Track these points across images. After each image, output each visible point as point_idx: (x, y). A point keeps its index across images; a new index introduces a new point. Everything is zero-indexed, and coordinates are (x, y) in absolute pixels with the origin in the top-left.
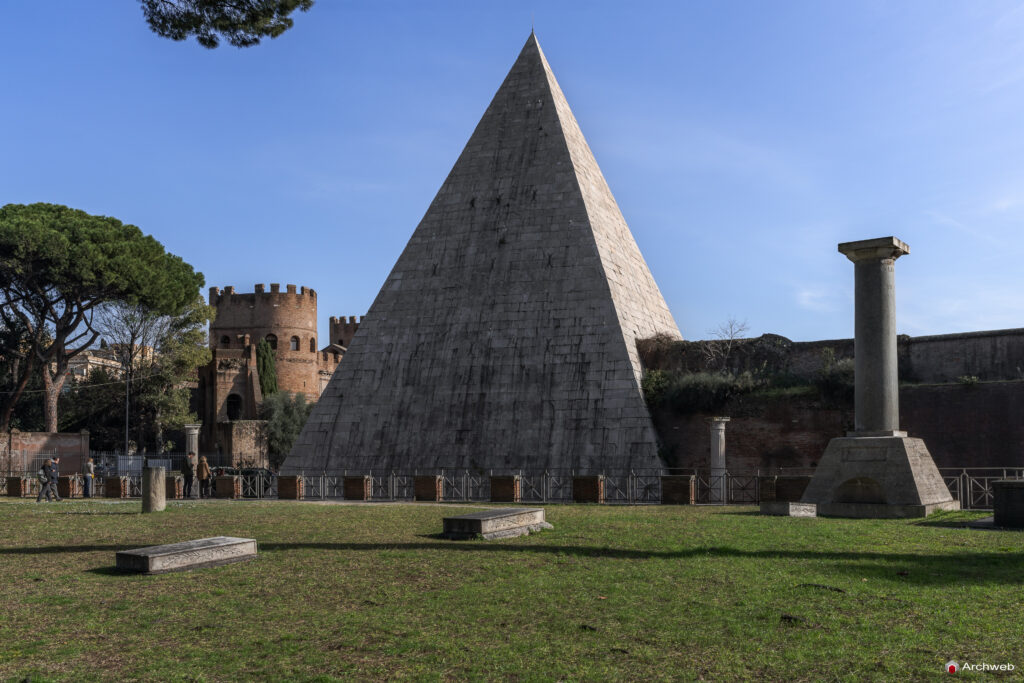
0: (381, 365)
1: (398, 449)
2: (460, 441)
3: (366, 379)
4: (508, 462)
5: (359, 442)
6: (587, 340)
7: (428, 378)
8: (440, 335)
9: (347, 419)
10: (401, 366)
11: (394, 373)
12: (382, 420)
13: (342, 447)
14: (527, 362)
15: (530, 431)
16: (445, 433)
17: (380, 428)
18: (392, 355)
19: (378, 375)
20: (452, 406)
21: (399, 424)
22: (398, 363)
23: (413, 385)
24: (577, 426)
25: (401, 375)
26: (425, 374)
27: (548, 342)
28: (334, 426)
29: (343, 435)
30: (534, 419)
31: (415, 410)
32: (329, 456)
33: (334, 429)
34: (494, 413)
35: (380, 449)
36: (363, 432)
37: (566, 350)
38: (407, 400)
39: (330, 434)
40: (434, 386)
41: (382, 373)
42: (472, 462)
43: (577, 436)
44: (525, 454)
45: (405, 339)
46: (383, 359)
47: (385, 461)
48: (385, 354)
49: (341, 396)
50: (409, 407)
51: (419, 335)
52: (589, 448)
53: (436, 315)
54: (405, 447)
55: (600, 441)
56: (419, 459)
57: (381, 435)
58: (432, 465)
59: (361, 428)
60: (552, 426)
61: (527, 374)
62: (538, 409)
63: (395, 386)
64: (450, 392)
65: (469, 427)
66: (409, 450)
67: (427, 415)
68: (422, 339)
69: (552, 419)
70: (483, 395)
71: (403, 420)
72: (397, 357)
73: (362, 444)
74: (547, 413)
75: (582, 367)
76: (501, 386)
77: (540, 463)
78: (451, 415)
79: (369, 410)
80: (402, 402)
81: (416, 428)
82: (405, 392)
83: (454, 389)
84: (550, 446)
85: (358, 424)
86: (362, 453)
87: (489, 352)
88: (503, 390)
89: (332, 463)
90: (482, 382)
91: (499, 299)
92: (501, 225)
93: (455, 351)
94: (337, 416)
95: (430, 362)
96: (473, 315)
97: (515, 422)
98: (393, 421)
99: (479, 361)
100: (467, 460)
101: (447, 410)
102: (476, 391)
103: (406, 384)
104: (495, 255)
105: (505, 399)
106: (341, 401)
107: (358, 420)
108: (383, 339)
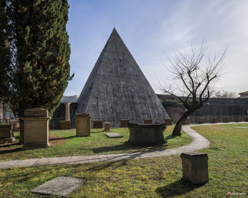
0: (106, 91)
1: (117, 111)
2: (131, 110)
3: (102, 94)
4: (143, 114)
5: (106, 109)
6: (149, 92)
7: (119, 96)
8: (118, 87)
9: (101, 103)
10: (111, 92)
11: (110, 94)
12: (110, 104)
13: (102, 110)
14: (140, 95)
15: (145, 108)
16: (128, 108)
17: (110, 106)
18: (108, 89)
19: (106, 94)
20: (127, 102)
21: (115, 106)
22: (110, 91)
23: (116, 97)
24: (153, 108)
25: (112, 94)
26: (118, 95)
27: (142, 91)
28: (97, 105)
29: (101, 108)
30: (145, 106)
31: (118, 102)
32: (99, 113)
33: (98, 106)
34: (137, 104)
35: (113, 111)
36: (107, 107)
37: (146, 93)
38: (115, 100)
39: (97, 107)
40: (121, 98)
41: (107, 93)
43: (154, 109)
44: (145, 113)
45: (110, 86)
46: (106, 90)
47: (115, 114)
48: (106, 89)
49: (97, 98)
50: (117, 102)
51: (113, 86)
52: (156, 112)
53: (115, 82)
54: (119, 111)
55: (158, 110)
56: (123, 114)
57: (112, 108)
58: (127, 115)
59: (105, 106)
60: (148, 107)
61: (140, 97)
62: (145, 104)
63: (111, 96)
64: (125, 99)
65: (132, 107)
66: (120, 111)
67: (122, 104)
68: (114, 87)
69: (148, 106)
70: (133, 101)
71: (116, 105)
72: (109, 90)
73: (107, 110)
74: (147, 105)
75: (150, 97)
76: (136, 99)
77: (149, 114)
78: (127, 104)
79: (106, 102)
80: (114, 101)
81: (120, 107)
82: (114, 98)
83: (126, 99)
84: (149, 111)
85: (104, 105)
86: (108, 112)
87: (131, 92)
88: (137, 100)
89: (100, 114)
90: (132, 98)
91: (129, 81)
92: (124, 65)
93: (123, 90)
94: (97, 103)
95: (118, 92)
96: (124, 83)
97: (141, 106)
98: (114, 105)
99: (130, 93)
100: (134, 114)
101: (126, 103)
102: (131, 99)
103: (114, 97)
104: (125, 71)
105: (138, 102)
106: (97, 99)
107: (104, 104)
108: (104, 85)
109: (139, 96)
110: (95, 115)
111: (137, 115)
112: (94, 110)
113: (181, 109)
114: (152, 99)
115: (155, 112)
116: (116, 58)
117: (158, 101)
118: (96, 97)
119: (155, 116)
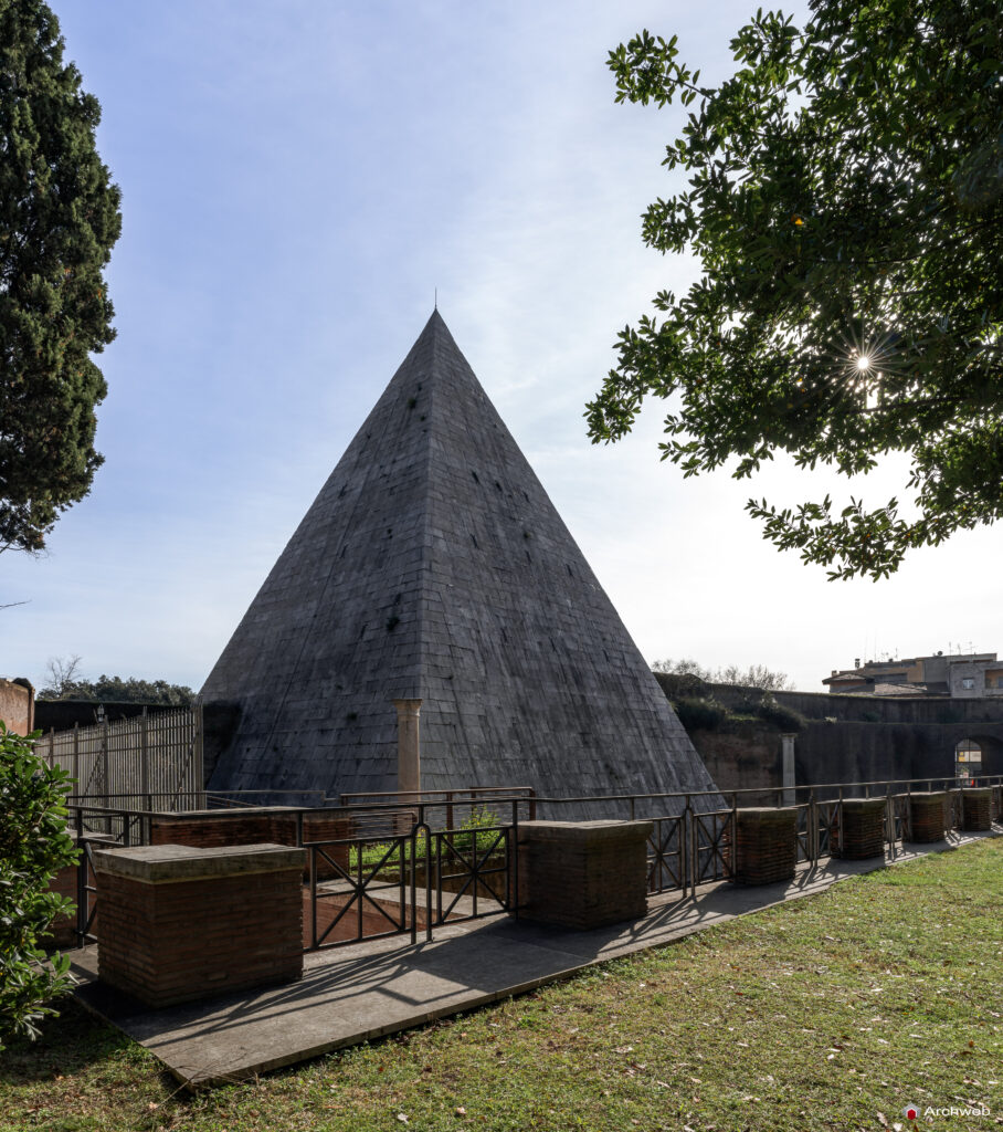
0: (476, 644)
1: (540, 752)
2: (586, 744)
3: (468, 660)
4: (629, 767)
5: (497, 742)
6: (627, 658)
7: (531, 671)
8: (518, 623)
9: (470, 709)
10: (498, 651)
11: (493, 657)
12: (507, 715)
13: (481, 746)
14: (600, 669)
15: (629, 737)
16: (572, 735)
17: (509, 723)
18: (482, 634)
19: (479, 657)
20: (564, 706)
21: (527, 722)
22: (493, 646)
23: (519, 676)
24: (653, 735)
25: (502, 662)
26: (525, 665)
27: (605, 653)
28: (460, 717)
29: (476, 733)
30: (627, 727)
31: (534, 705)
32: (472, 759)
33: (461, 723)
34: (599, 717)
35: (522, 750)
36: (496, 729)
37: (619, 663)
38: (521, 692)
39: (459, 728)
40: (540, 681)
41: (482, 656)
42: (607, 766)
43: (658, 743)
44: (635, 758)
45: (485, 618)
46: (474, 637)
47: (534, 765)
48: (473, 632)
49: (450, 678)
50: (527, 703)
51: (498, 617)
52: (668, 755)
53: (502, 597)
54: (546, 750)
55: (671, 749)
56: (563, 763)
57: (515, 733)
58: (577, 771)
59: (491, 724)
60: (640, 733)
61: (604, 681)
62: (625, 715)
63: (503, 674)
64: (556, 691)
65: (588, 730)
66: (550, 752)
67: (547, 713)
68: (502, 622)
69: (637, 727)
70: (583, 698)
71: (529, 717)
72: (488, 639)
73: (501, 745)
74: (632, 721)
75: (635, 682)
76: (592, 690)
77: (649, 768)
78: (568, 716)
79: (489, 701)
80: (519, 697)
81: (544, 726)
82: (516, 684)
83: (557, 687)
84: (646, 751)
85: (485, 717)
86: (507, 755)
87: (568, 652)
88: (595, 694)
89: (479, 767)
90: (577, 683)
91: (550, 598)
92: (516, 516)
93: (540, 644)
94: (457, 705)
95: (522, 651)
96: (537, 608)
97: (617, 727)
98: (520, 717)
99: (565, 661)
100: (601, 764)
101: (562, 709)
102: (575, 691)
103: (513, 675)
104: (525, 547)
105: (601, 704)
106: (452, 684)
107: (482, 713)
108: (462, 610)
109: (598, 674)
110: (463, 773)
111: (610, 771)
112: (451, 745)
113: (740, 741)
114: (644, 691)
115: (663, 755)
116: (478, 472)
117: (664, 706)
118: (446, 675)
119: (669, 773)
